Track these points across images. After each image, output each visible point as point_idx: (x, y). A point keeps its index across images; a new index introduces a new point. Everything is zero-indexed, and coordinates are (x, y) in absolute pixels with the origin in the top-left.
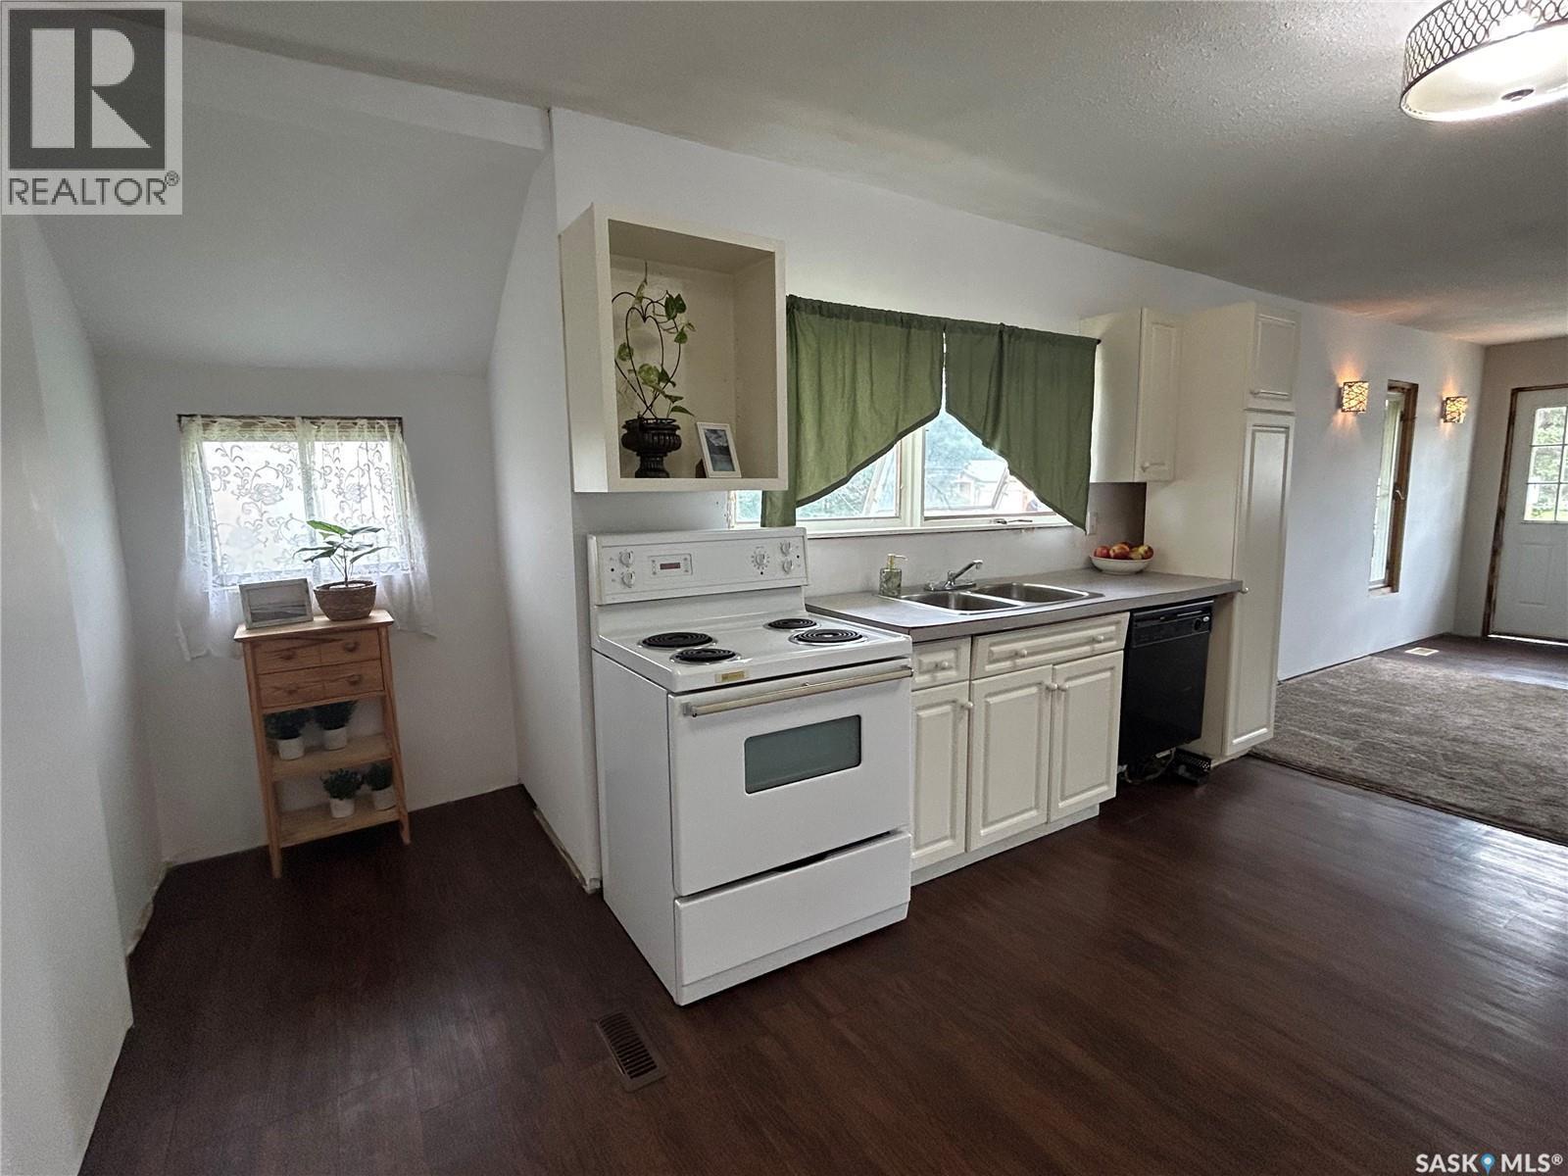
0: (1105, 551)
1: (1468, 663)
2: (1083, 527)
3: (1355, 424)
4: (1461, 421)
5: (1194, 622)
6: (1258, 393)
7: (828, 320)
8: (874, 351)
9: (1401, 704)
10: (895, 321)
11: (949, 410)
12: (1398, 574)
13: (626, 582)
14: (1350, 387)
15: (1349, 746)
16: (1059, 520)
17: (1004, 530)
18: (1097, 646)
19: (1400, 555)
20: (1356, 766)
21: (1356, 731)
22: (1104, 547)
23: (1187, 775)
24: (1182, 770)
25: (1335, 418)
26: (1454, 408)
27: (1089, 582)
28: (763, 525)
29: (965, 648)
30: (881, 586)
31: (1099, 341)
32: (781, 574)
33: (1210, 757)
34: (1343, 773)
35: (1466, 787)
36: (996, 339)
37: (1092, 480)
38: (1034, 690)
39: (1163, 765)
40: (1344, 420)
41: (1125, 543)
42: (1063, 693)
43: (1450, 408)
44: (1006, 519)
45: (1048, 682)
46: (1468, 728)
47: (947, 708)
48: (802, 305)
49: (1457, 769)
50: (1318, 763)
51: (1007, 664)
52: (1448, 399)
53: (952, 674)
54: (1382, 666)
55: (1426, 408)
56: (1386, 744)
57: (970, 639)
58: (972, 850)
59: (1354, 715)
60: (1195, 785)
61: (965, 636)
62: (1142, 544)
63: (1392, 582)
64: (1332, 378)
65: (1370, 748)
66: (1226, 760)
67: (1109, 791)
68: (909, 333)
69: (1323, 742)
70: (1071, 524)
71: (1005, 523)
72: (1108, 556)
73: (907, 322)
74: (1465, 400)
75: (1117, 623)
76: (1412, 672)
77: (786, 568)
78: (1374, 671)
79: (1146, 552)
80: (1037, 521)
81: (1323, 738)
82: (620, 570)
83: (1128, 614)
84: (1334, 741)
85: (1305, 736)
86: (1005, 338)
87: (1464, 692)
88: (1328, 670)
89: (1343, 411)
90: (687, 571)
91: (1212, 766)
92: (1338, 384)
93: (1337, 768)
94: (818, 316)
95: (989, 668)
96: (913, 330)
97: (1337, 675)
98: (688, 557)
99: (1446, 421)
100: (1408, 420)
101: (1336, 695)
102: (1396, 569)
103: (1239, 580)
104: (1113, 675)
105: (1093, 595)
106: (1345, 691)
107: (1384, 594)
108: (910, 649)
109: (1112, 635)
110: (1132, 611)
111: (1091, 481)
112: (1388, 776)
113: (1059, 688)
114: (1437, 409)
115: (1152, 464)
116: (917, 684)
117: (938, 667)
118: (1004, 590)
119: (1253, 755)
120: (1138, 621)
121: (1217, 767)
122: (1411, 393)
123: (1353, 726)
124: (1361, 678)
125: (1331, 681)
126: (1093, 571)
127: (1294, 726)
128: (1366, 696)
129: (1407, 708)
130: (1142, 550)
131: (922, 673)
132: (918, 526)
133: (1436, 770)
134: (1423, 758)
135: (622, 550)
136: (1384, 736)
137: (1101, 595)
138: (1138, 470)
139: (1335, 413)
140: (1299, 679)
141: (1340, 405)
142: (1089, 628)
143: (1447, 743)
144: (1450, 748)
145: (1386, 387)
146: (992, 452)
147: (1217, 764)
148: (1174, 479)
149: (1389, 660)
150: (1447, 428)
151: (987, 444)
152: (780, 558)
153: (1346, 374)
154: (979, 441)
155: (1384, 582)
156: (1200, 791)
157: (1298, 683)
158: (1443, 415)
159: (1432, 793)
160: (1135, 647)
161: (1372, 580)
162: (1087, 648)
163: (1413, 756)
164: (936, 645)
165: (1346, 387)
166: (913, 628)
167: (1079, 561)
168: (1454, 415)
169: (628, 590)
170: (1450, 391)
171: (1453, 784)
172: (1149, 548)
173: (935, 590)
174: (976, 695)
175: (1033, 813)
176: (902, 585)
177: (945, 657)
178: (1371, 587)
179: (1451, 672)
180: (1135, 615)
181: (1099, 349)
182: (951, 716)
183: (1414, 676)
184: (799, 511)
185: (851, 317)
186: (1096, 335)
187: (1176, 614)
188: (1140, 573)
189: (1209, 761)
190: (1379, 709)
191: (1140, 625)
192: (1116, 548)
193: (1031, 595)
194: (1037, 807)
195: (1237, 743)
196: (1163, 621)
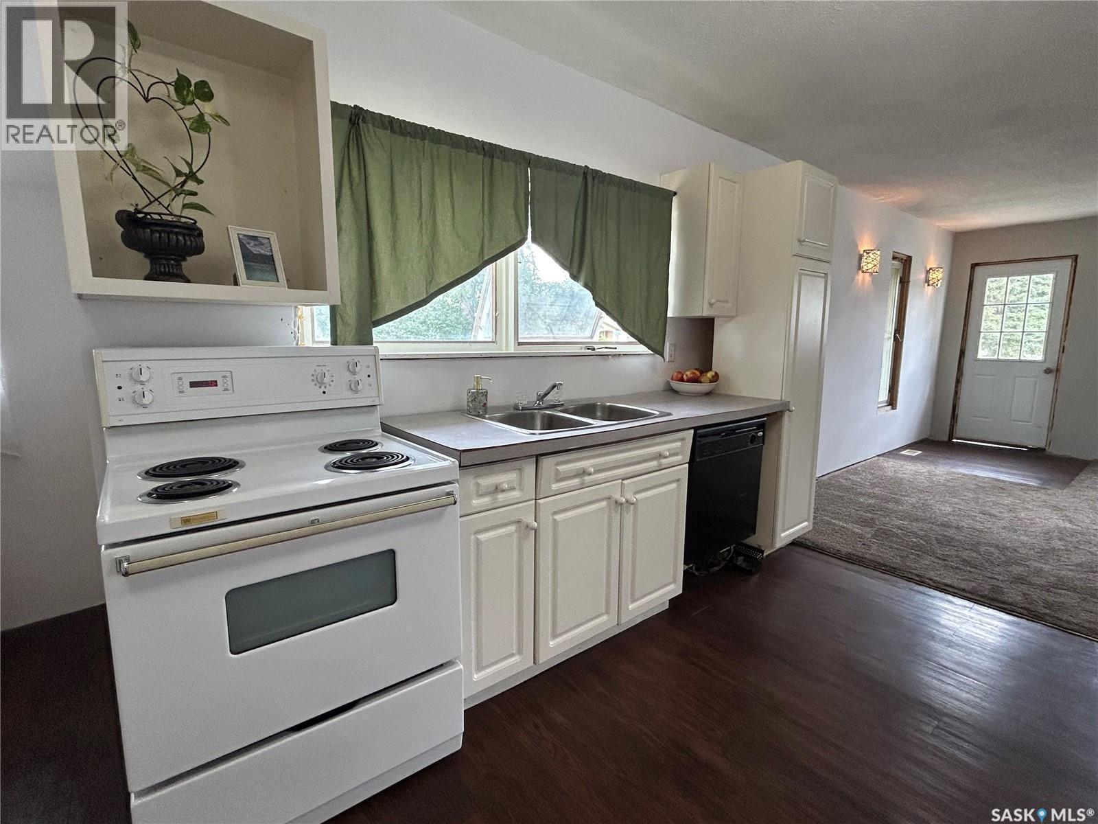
0: (680, 376)
1: (942, 460)
2: (662, 355)
3: (871, 283)
4: (939, 286)
5: (750, 436)
6: (804, 241)
7: (402, 138)
8: (455, 178)
9: (901, 495)
10: (476, 148)
11: (534, 240)
12: (897, 396)
13: (138, 402)
14: (868, 253)
15: (868, 532)
16: (642, 349)
17: (593, 355)
18: (664, 461)
19: (898, 382)
20: (874, 551)
21: (872, 519)
22: (680, 373)
23: (744, 566)
24: (740, 561)
25: (857, 277)
26: (935, 276)
27: (667, 401)
28: (334, 343)
29: (530, 469)
30: (468, 406)
31: (675, 194)
32: (350, 394)
33: (763, 549)
34: (865, 558)
35: (957, 568)
36: (581, 178)
37: (670, 314)
38: (604, 504)
39: (724, 559)
40: (863, 280)
41: (697, 369)
42: (632, 506)
43: (932, 276)
44: (596, 346)
45: (617, 496)
46: (950, 514)
47: (512, 528)
48: (368, 117)
49: (947, 551)
50: (845, 549)
51: (576, 481)
52: (931, 269)
53: (516, 494)
54: (886, 465)
55: (917, 275)
56: (894, 530)
57: (535, 459)
58: (541, 661)
59: (870, 505)
60: (750, 573)
61: (531, 456)
62: (711, 370)
63: (892, 402)
64: (856, 246)
65: (884, 534)
66: (775, 549)
67: (675, 588)
68: (492, 162)
69: (848, 530)
70: (652, 352)
71: (594, 349)
72: (682, 380)
73: (490, 151)
74: (941, 270)
75: (683, 439)
76: (907, 469)
77: (354, 388)
78: (881, 468)
79: (713, 377)
80: (621, 349)
81: (849, 526)
82: (129, 388)
83: (692, 431)
84: (857, 529)
85: (834, 524)
86: (590, 179)
87: (943, 485)
88: (849, 468)
89: (863, 272)
90: (226, 389)
91: (765, 555)
92: (859, 251)
93: (860, 554)
94: (388, 132)
95: (555, 486)
96: (496, 161)
97: (855, 472)
98: (228, 374)
99: (928, 285)
100: (904, 283)
101: (856, 489)
102: (895, 392)
103: (788, 400)
104: (679, 486)
105: (663, 415)
106: (862, 485)
107: (887, 411)
108: (456, 474)
109: (678, 450)
110: (696, 429)
111: (668, 316)
112: (898, 560)
113: (627, 501)
114: (923, 276)
115: (717, 301)
116: (475, 508)
117: (497, 489)
118: (588, 409)
119: (796, 543)
120: (700, 437)
121: (769, 555)
122: (907, 262)
123: (869, 515)
124: (872, 474)
125: (851, 477)
126: (671, 393)
127: (827, 516)
128: (877, 489)
129: (906, 498)
130: (710, 375)
131: (480, 496)
132: (512, 349)
133: (932, 553)
134: (922, 541)
135: (136, 365)
136: (892, 523)
137: (669, 414)
138: (706, 306)
139: (858, 272)
140: (830, 475)
141: (860, 268)
142: (658, 444)
143: (937, 528)
144: (939, 532)
145: (891, 257)
146: (578, 284)
147: (767, 553)
148: (737, 315)
149: (891, 460)
150: (929, 290)
151: (575, 277)
152: (347, 376)
153: (865, 244)
154: (567, 274)
155: (887, 402)
156: (755, 579)
157: (828, 479)
158: (927, 281)
159: (932, 574)
160: (697, 460)
161: (879, 400)
162: (654, 464)
163: (914, 540)
164: (496, 467)
165: (865, 254)
166: (464, 451)
167: (658, 383)
168: (935, 281)
169: (141, 410)
170: (932, 264)
171: (947, 565)
172: (716, 373)
173: (522, 410)
174: (541, 515)
175: (605, 617)
176: (488, 405)
177: (505, 478)
178: (879, 406)
179: (931, 468)
180: (699, 431)
181: (675, 199)
182: (515, 536)
183: (908, 472)
184: (375, 331)
185: (428, 137)
186: (672, 188)
187: (734, 430)
188: (708, 394)
189: (762, 552)
190: (887, 500)
191: (704, 441)
192: (688, 373)
193: (614, 414)
194: (607, 612)
195: (784, 536)
196: (723, 436)
